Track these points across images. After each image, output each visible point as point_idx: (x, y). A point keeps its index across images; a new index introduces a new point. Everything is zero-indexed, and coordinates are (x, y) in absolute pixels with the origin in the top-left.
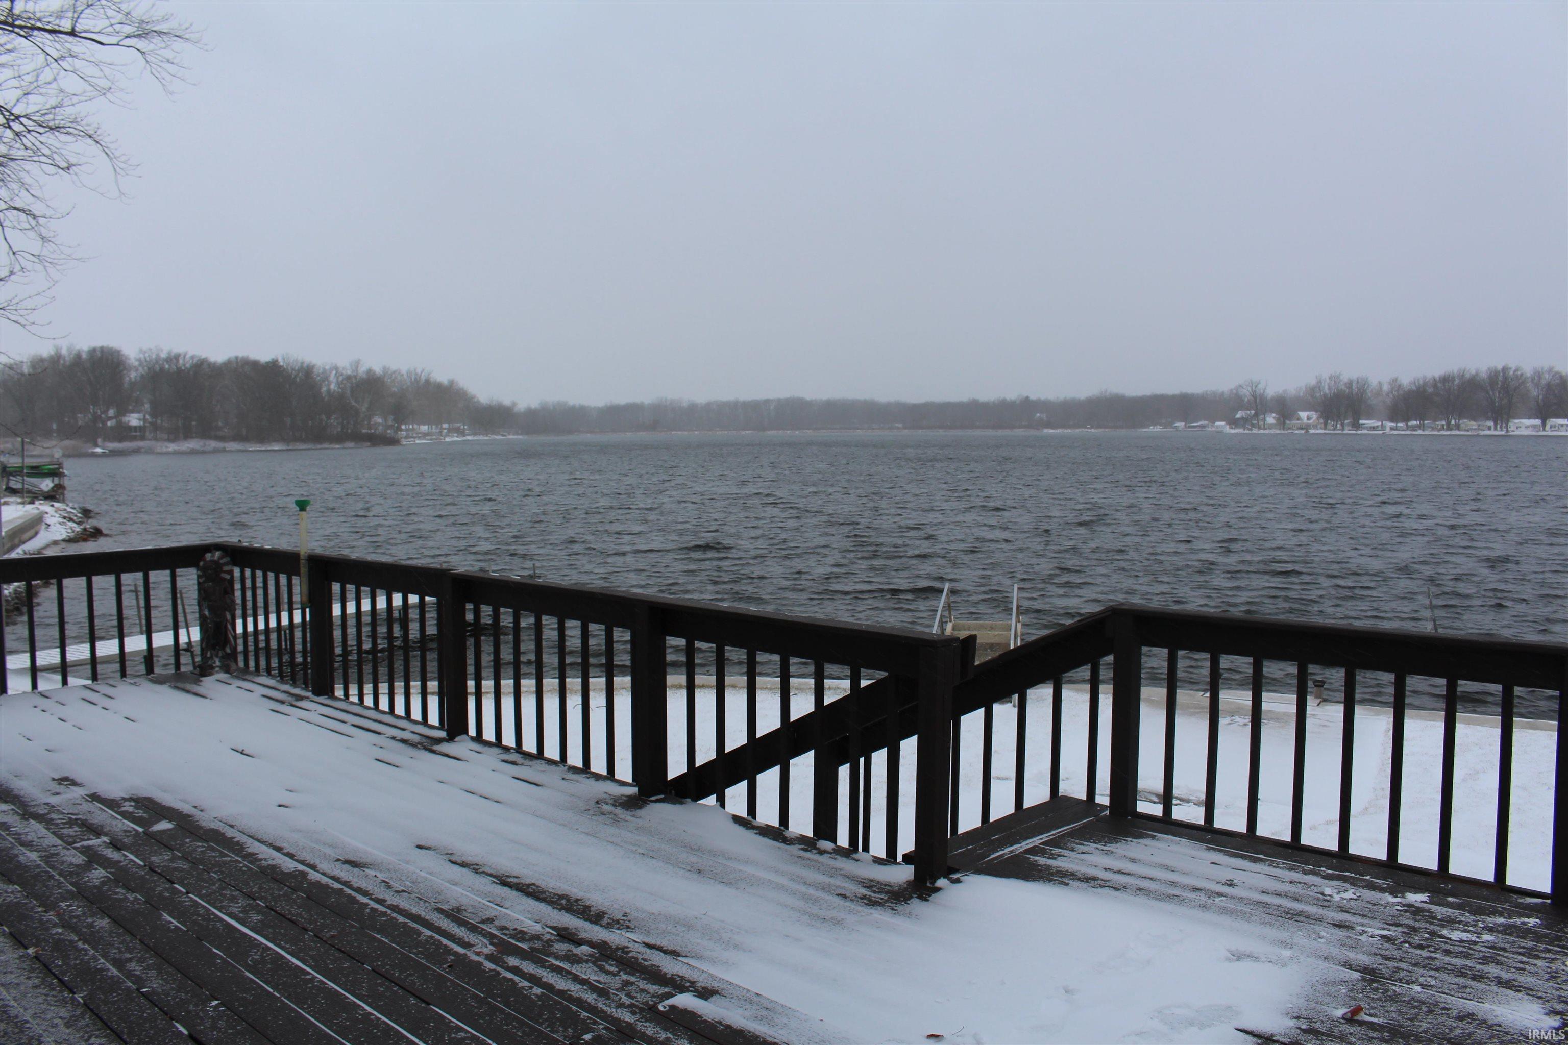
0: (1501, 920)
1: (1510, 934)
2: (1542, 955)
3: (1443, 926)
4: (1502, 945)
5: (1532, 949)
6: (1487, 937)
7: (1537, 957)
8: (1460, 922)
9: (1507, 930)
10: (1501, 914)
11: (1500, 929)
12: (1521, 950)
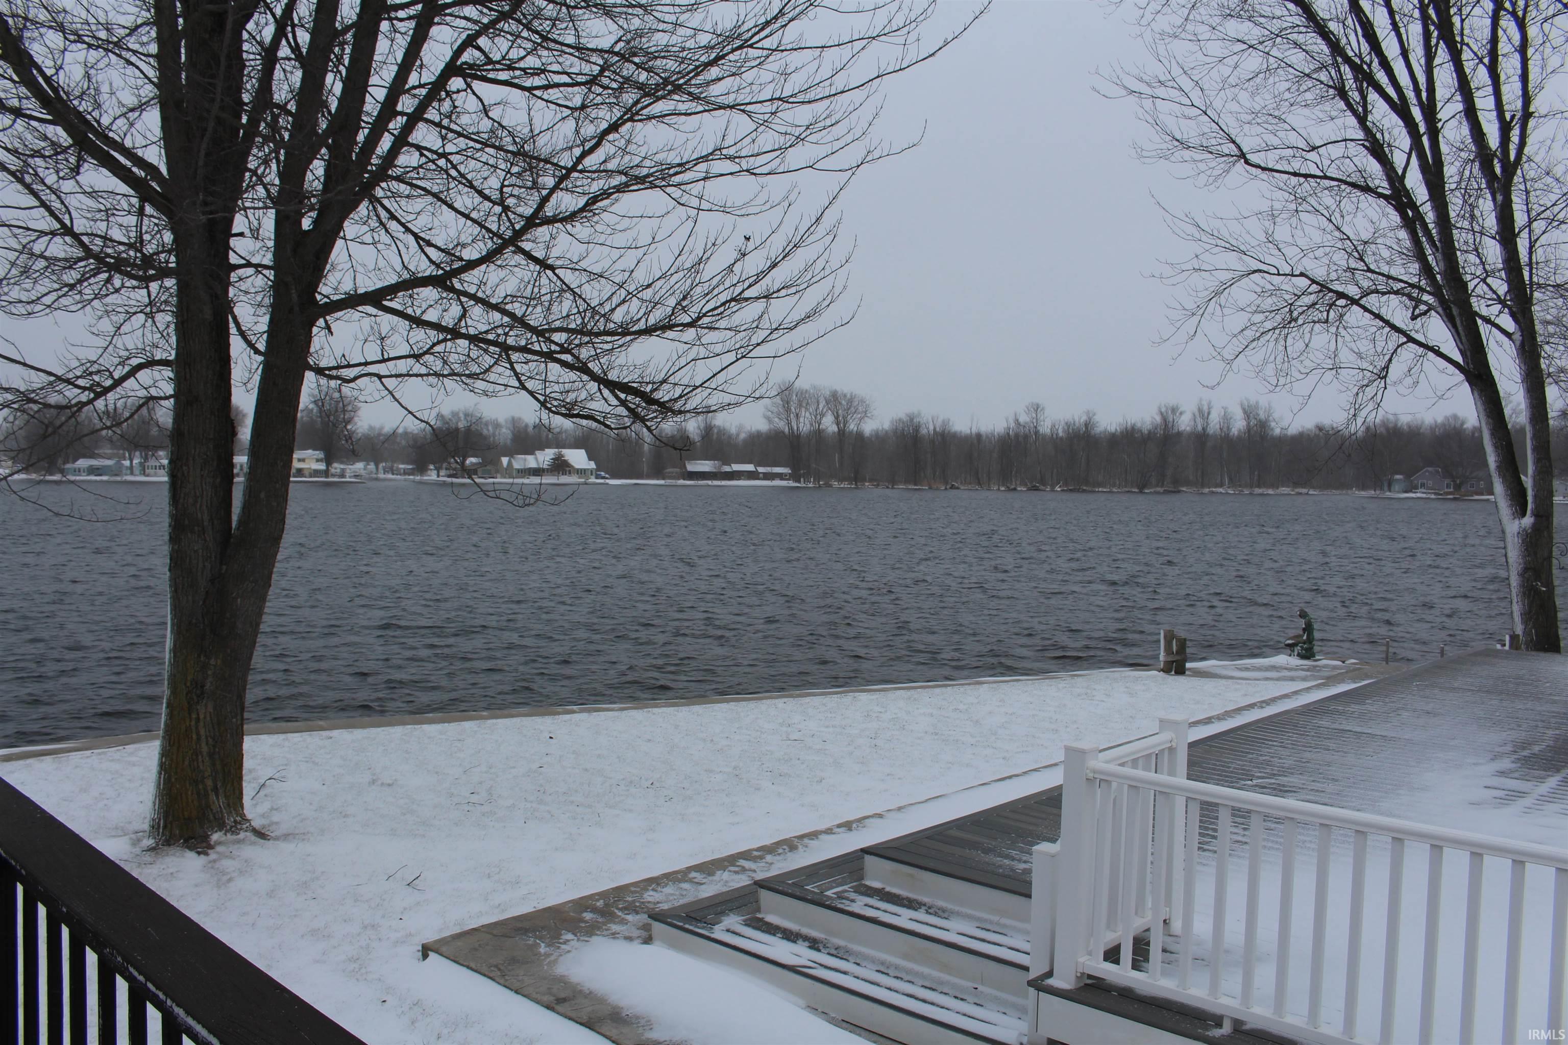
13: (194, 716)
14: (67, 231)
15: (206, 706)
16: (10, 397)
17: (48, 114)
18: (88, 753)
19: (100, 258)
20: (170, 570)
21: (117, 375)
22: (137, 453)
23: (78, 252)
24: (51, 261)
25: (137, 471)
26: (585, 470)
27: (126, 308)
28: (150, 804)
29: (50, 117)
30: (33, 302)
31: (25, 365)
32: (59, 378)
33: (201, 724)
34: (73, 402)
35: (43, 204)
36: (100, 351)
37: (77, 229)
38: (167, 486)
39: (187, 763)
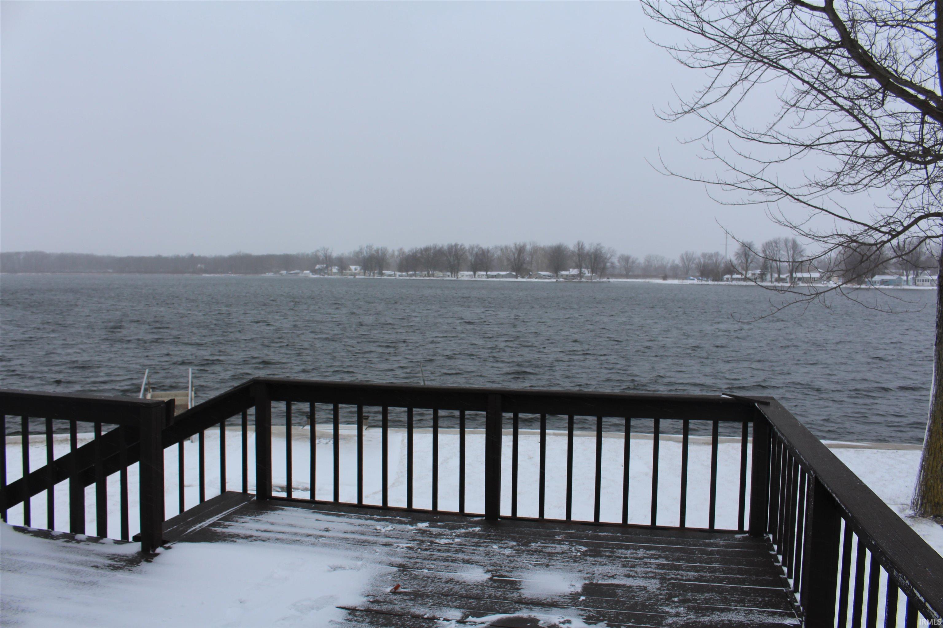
0: (463, 531)
1: (468, 537)
2: (482, 545)
3: (436, 538)
4: (464, 543)
5: (478, 543)
6: (457, 540)
7: (480, 546)
8: (444, 535)
9: (466, 535)
10: (463, 528)
11: (463, 535)
12: (473, 544)
14: (878, 139)
16: (842, 239)
17: (867, 72)
18: (875, 451)
19: (896, 153)
20: (936, 345)
21: (905, 224)
22: (912, 272)
23: (884, 152)
24: (866, 158)
25: (911, 283)
27: (912, 182)
28: (913, 489)
29: (868, 74)
30: (856, 184)
31: (851, 220)
32: (870, 227)
34: (878, 241)
35: (864, 126)
36: (895, 210)
37: (883, 138)
38: (936, 292)
39: (939, 468)
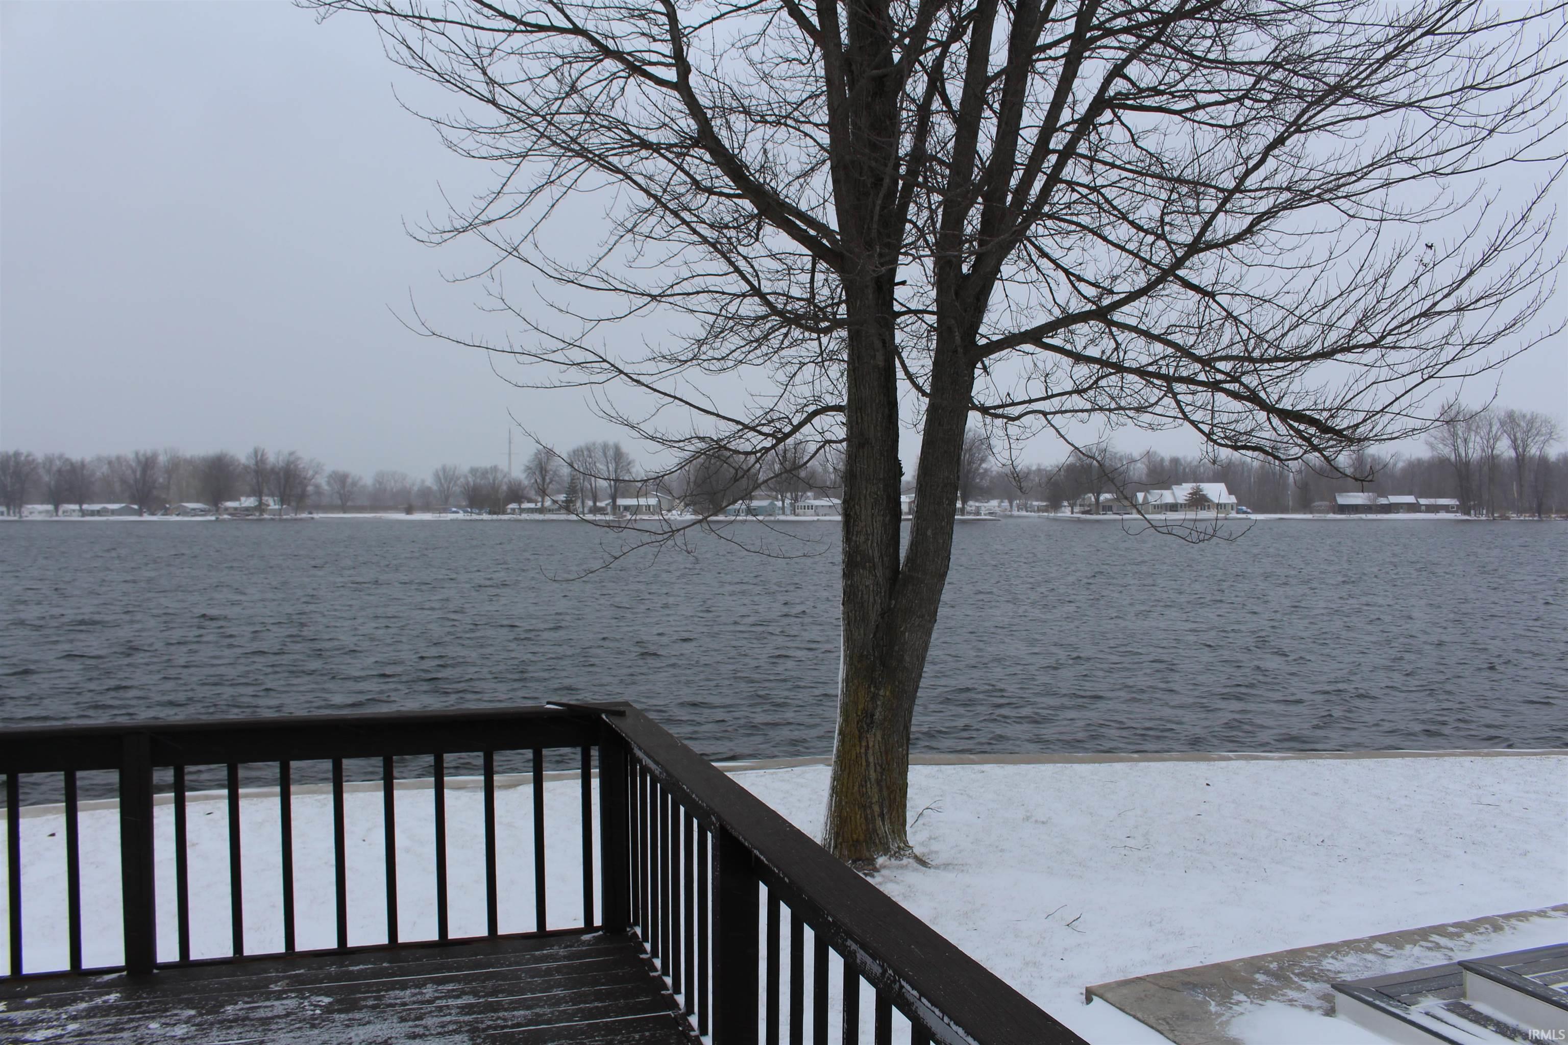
0: (83, 1005)
1: (94, 1016)
2: (127, 1026)
3: (25, 1030)
4: (87, 1030)
5: (117, 1023)
6: (72, 1027)
7: (123, 1030)
8: (42, 1021)
9: (90, 1013)
10: (82, 1000)
11: (84, 1014)
12: (107, 1028)
13: (864, 744)
14: (756, 291)
15: (875, 735)
16: (702, 445)
17: (738, 189)
18: (762, 771)
19: (781, 313)
20: (843, 604)
21: (795, 422)
22: (789, 495)
23: (762, 310)
24: (737, 318)
25: (788, 511)
26: (1225, 505)
27: (800, 359)
28: (823, 826)
29: (739, 192)
30: (723, 358)
31: (718, 415)
32: (746, 426)
33: (870, 751)
34: (758, 448)
35: (737, 270)
36: (777, 399)
37: (765, 290)
38: (841, 525)
39: (856, 788)
